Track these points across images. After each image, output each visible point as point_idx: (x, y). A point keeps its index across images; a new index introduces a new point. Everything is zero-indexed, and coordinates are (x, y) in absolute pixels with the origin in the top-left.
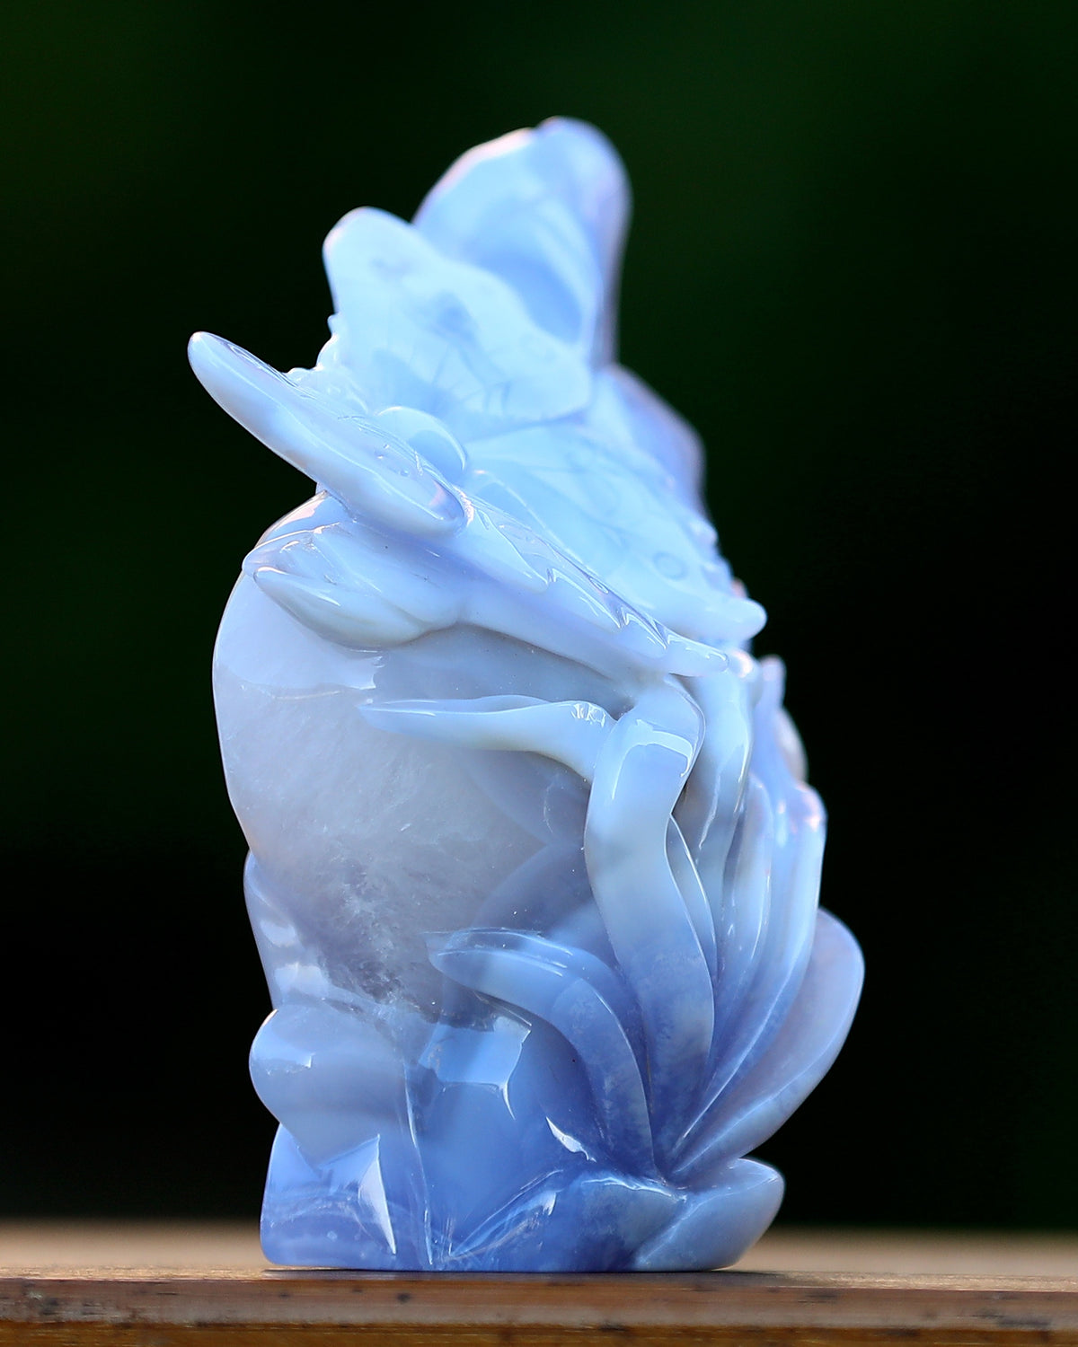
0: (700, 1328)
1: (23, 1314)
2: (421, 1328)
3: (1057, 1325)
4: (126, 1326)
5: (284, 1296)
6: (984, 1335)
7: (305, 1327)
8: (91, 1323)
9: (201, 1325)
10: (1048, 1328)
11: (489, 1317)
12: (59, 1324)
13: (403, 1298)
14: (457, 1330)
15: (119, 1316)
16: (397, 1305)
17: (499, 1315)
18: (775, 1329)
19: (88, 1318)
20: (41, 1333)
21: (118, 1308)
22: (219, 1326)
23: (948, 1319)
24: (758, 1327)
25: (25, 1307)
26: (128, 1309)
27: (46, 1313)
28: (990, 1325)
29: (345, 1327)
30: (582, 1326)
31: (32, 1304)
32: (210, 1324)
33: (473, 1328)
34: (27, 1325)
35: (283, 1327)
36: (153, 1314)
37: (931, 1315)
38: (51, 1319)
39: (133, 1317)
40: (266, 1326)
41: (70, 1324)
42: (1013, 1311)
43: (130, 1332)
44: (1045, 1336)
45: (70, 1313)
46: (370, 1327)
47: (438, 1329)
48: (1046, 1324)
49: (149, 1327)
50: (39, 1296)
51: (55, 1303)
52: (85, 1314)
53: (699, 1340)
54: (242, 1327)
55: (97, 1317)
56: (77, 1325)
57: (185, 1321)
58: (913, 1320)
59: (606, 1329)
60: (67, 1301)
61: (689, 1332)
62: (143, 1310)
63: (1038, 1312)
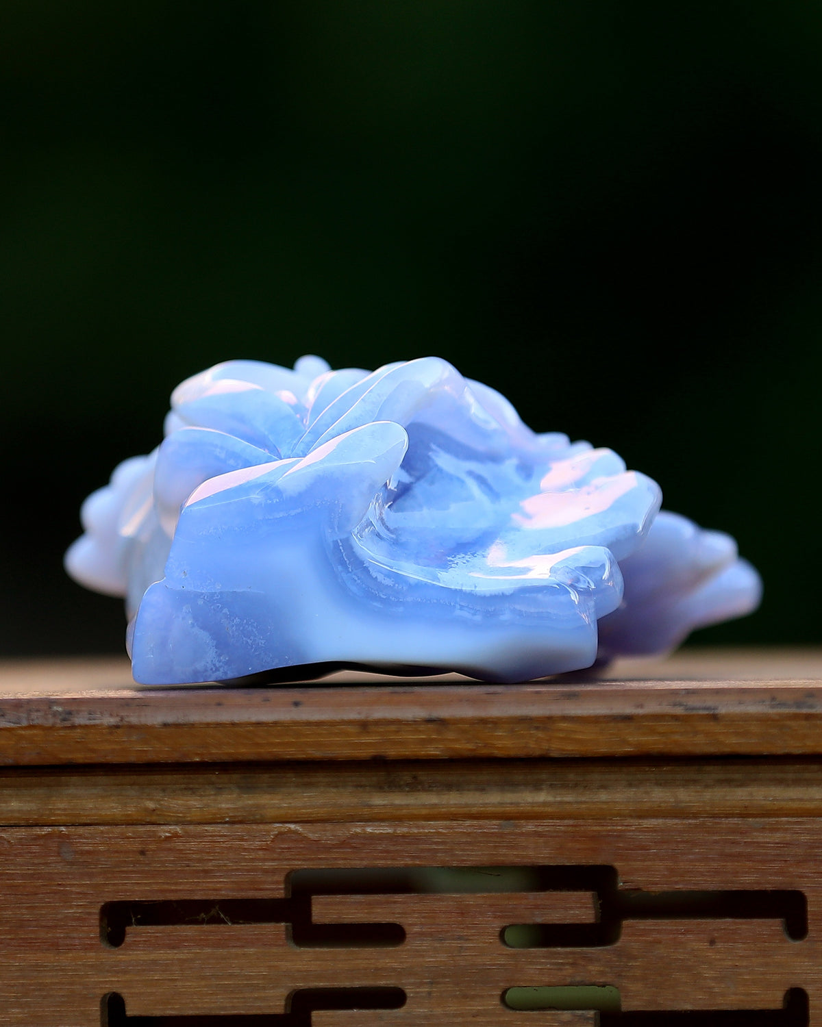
0: (490, 718)
1: (50, 722)
2: (309, 723)
3: (722, 710)
4: (117, 727)
5: (219, 704)
6: (675, 718)
7: (233, 724)
8: (94, 725)
9: (165, 725)
10: (716, 712)
11: (353, 715)
12: (73, 727)
13: (296, 704)
14: (333, 724)
15: (112, 721)
16: (293, 709)
17: (359, 713)
18: (540, 718)
19: (92, 722)
20: (62, 733)
21: (111, 715)
22: (177, 726)
23: (652, 708)
24: (527, 716)
25: (50, 716)
26: (118, 716)
27: (64, 720)
28: (679, 711)
29: (259, 724)
30: (412, 719)
31: (55, 714)
32: (172, 724)
33: (343, 722)
34: (52, 728)
35: (218, 725)
36: (134, 719)
37: (641, 706)
38: (68, 724)
39: (121, 720)
40: (208, 725)
41: (80, 726)
42: (693, 702)
43: (119, 731)
44: (715, 718)
45: (80, 720)
46: (275, 723)
47: (319, 724)
48: (717, 709)
49: (131, 727)
50: (60, 709)
51: (70, 713)
52: (90, 720)
53: (490, 726)
54: (192, 725)
55: (97, 722)
56: (86, 726)
57: (155, 723)
58: (629, 710)
59: (429, 721)
60: (78, 712)
61: (483, 721)
62: (127, 716)
63: (710, 702)
